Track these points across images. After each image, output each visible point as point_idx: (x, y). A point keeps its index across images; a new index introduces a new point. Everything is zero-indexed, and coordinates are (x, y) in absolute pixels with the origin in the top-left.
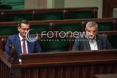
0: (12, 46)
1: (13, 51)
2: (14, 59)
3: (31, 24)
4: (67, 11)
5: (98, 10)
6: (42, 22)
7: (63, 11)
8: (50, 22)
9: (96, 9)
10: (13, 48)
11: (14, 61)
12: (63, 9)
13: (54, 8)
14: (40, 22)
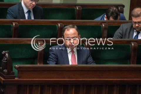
0: (5, 53)
1: (6, 60)
2: (8, 71)
3: (31, 24)
4: (81, 8)
5: (124, 9)
6: (46, 22)
7: (75, 8)
8: (57, 23)
9: (122, 7)
10: (7, 57)
11: (7, 74)
12: (76, 5)
13: (62, 2)
14: (44, 21)
